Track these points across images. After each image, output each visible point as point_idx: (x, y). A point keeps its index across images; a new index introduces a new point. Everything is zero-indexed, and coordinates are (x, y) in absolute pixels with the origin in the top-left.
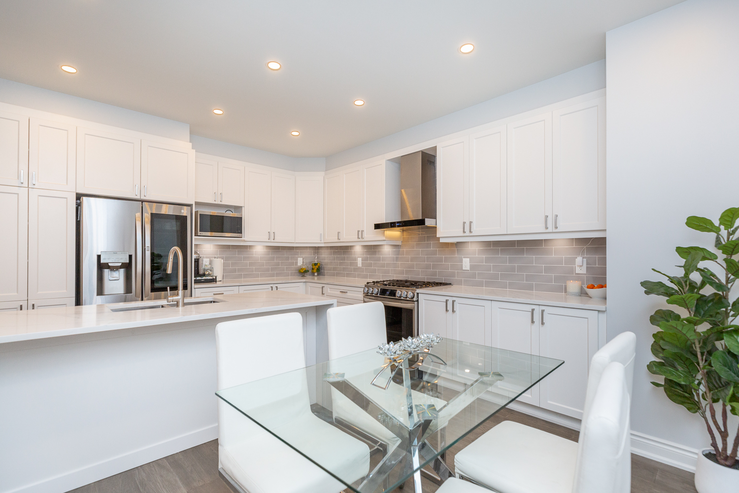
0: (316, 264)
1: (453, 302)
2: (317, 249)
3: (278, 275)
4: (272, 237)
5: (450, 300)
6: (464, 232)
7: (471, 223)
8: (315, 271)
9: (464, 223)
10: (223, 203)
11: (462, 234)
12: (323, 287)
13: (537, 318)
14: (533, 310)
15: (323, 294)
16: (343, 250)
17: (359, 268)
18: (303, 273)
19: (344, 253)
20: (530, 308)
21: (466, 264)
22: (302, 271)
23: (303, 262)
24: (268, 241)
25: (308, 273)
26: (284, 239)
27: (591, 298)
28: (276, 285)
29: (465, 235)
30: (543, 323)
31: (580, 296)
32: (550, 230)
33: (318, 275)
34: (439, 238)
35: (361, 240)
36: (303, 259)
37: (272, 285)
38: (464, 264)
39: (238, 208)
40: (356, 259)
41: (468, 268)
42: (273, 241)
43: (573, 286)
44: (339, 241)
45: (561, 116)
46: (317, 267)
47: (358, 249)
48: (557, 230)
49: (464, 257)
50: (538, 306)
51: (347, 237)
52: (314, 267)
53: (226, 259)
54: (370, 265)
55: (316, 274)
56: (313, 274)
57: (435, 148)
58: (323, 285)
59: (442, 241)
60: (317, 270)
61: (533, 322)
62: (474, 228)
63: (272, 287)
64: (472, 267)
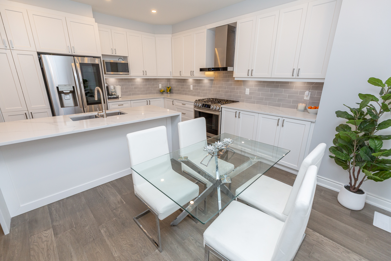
0: (168, 88)
1: (239, 113)
2: (169, 80)
3: (149, 93)
4: (145, 74)
5: (238, 112)
6: (248, 75)
7: (252, 70)
8: (168, 91)
9: (249, 70)
10: (117, 55)
11: (247, 76)
12: (173, 101)
13: (280, 123)
14: (279, 119)
15: (173, 104)
16: (183, 81)
17: (191, 90)
18: (162, 92)
19: (184, 82)
20: (277, 118)
21: (247, 91)
22: (162, 91)
23: (162, 86)
24: (143, 76)
25: (165, 92)
26: (151, 74)
27: (309, 113)
28: (149, 100)
29: (249, 77)
30: (283, 126)
31: (304, 111)
32: (294, 77)
33: (170, 93)
34: (234, 78)
35: (192, 76)
36: (162, 85)
37: (147, 100)
38: (246, 91)
39: (125, 58)
40: (189, 86)
41: (248, 94)
42: (145, 76)
43: (301, 106)
44: (180, 76)
45: (313, 6)
46: (169, 89)
47: (191, 80)
48: (298, 77)
49: (247, 88)
50: (282, 118)
51: (185, 74)
52: (168, 89)
53: (122, 86)
54: (197, 89)
55: (169, 93)
56: (167, 93)
57: (236, 23)
58: (173, 100)
59: (236, 79)
60: (169, 91)
61: (278, 125)
62: (253, 74)
63: (147, 101)
64: (250, 93)
